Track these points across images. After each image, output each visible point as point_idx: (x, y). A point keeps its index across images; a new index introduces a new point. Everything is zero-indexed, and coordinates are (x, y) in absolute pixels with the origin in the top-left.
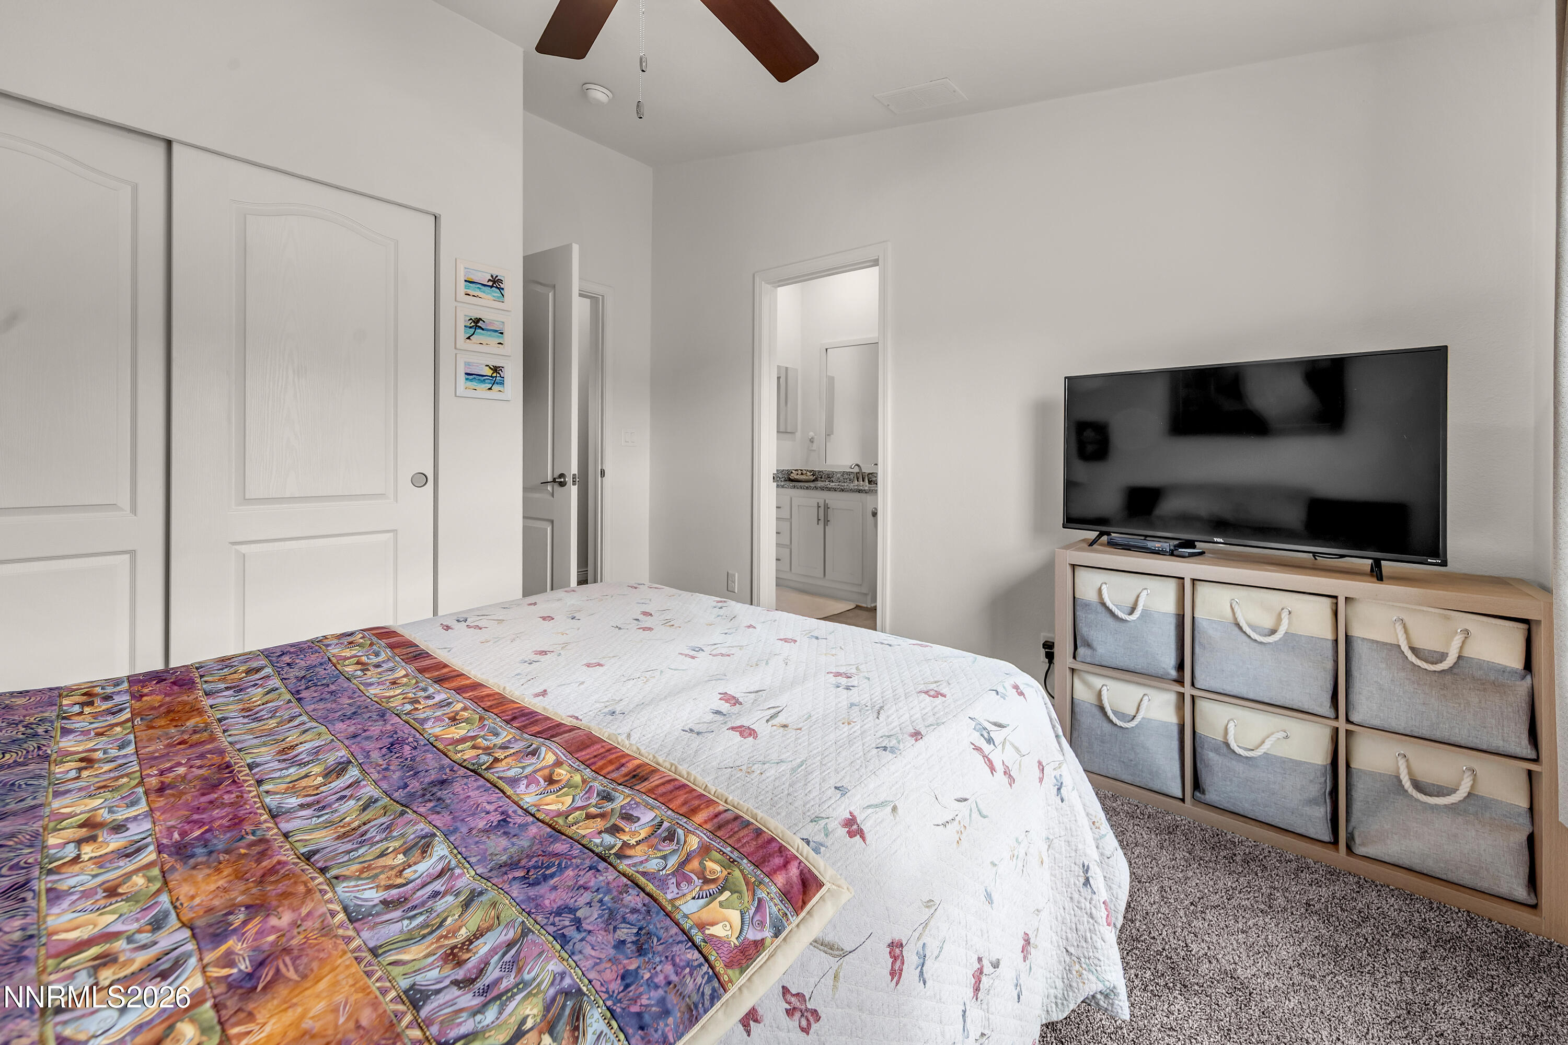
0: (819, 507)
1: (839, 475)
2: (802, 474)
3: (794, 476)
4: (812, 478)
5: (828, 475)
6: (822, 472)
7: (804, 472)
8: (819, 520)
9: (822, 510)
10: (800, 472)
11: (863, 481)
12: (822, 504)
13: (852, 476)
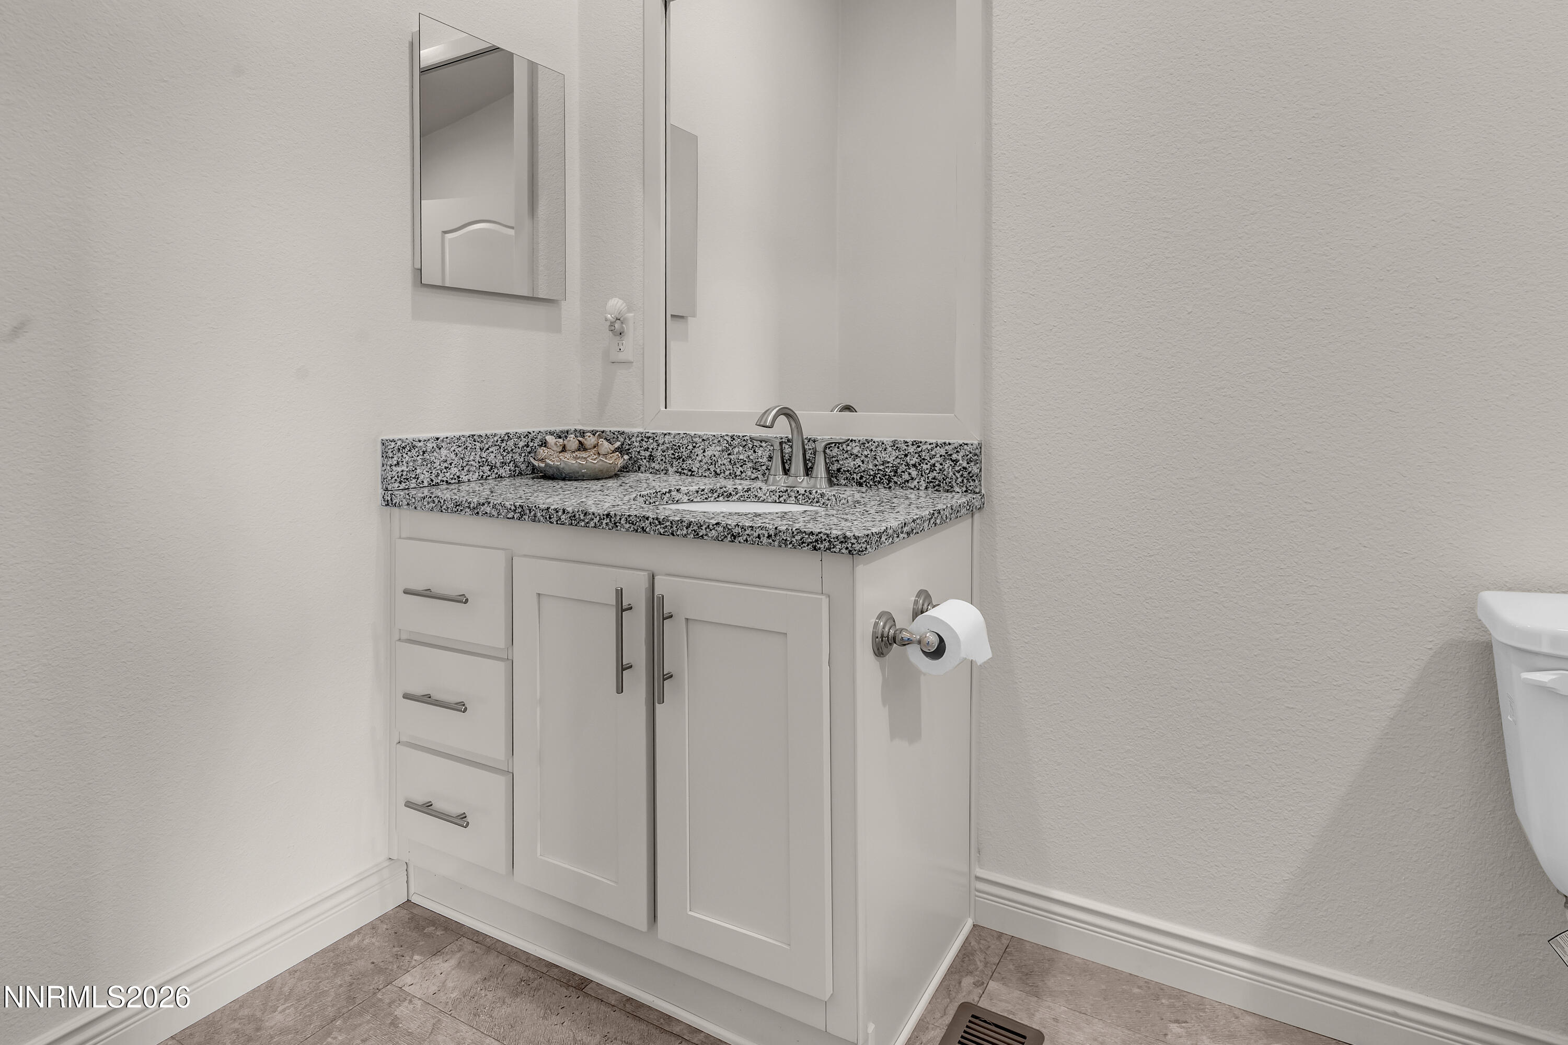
0: (622, 609)
1: (713, 450)
2: (582, 447)
3: (552, 458)
4: (620, 461)
5: (676, 448)
6: (654, 437)
7: (590, 440)
8: (623, 668)
9: (637, 624)
10: (572, 442)
11: (808, 471)
12: (637, 597)
13: (762, 454)
